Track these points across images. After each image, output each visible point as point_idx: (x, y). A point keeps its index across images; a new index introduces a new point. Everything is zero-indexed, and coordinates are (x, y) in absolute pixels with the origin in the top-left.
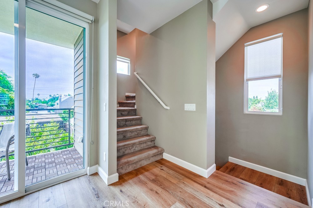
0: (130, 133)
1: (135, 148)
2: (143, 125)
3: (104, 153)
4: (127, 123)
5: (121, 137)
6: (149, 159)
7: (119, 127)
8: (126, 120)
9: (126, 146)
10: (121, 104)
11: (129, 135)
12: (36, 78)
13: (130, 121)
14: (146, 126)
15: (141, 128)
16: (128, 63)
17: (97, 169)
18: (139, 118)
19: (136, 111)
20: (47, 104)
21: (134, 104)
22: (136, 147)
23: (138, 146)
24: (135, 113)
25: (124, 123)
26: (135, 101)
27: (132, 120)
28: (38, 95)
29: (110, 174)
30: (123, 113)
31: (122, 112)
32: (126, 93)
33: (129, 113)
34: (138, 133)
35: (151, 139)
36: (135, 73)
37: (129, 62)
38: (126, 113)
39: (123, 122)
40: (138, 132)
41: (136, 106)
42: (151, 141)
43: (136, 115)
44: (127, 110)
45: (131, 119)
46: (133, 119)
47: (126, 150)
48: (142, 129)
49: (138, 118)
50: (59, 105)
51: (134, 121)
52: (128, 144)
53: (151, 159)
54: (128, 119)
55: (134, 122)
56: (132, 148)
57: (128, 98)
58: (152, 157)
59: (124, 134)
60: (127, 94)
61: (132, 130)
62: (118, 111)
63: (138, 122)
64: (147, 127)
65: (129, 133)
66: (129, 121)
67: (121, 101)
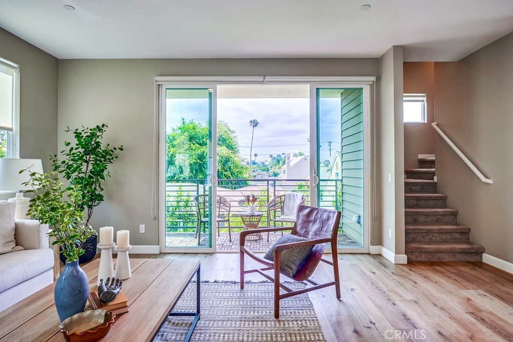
0: (425, 217)
1: (431, 237)
2: (449, 208)
3: (390, 230)
4: (420, 203)
5: (411, 219)
6: (455, 256)
7: (407, 206)
8: (418, 199)
9: (417, 231)
10: (409, 174)
11: (422, 219)
12: (254, 127)
13: (426, 200)
14: (453, 210)
15: (444, 212)
16: (423, 101)
17: (380, 250)
18: (441, 197)
19: (436, 186)
20: (268, 171)
21: (433, 174)
22: (433, 236)
23: (436, 235)
24: (435, 188)
25: (415, 202)
26: (434, 169)
27: (428, 200)
28: (256, 155)
29: (397, 252)
30: (413, 188)
31: (411, 187)
32: (419, 155)
33: (423, 188)
34: (438, 219)
35: (461, 229)
36: (434, 124)
37: (425, 99)
38: (419, 188)
39: (413, 201)
40: (438, 217)
41: (435, 178)
42: (462, 233)
43: (436, 192)
44: (419, 183)
45: (426, 197)
46: (430, 197)
47: (417, 236)
48: (445, 215)
49: (438, 196)
50: (286, 175)
51: (431, 201)
52: (420, 229)
53: (458, 256)
54: (421, 197)
55: (432, 203)
56: (426, 236)
57: (423, 163)
58: (460, 253)
59: (414, 217)
60: (421, 156)
61: (428, 212)
62: (406, 184)
63: (440, 203)
64: (455, 212)
65: (422, 216)
66: (422, 200)
67: (410, 169)
